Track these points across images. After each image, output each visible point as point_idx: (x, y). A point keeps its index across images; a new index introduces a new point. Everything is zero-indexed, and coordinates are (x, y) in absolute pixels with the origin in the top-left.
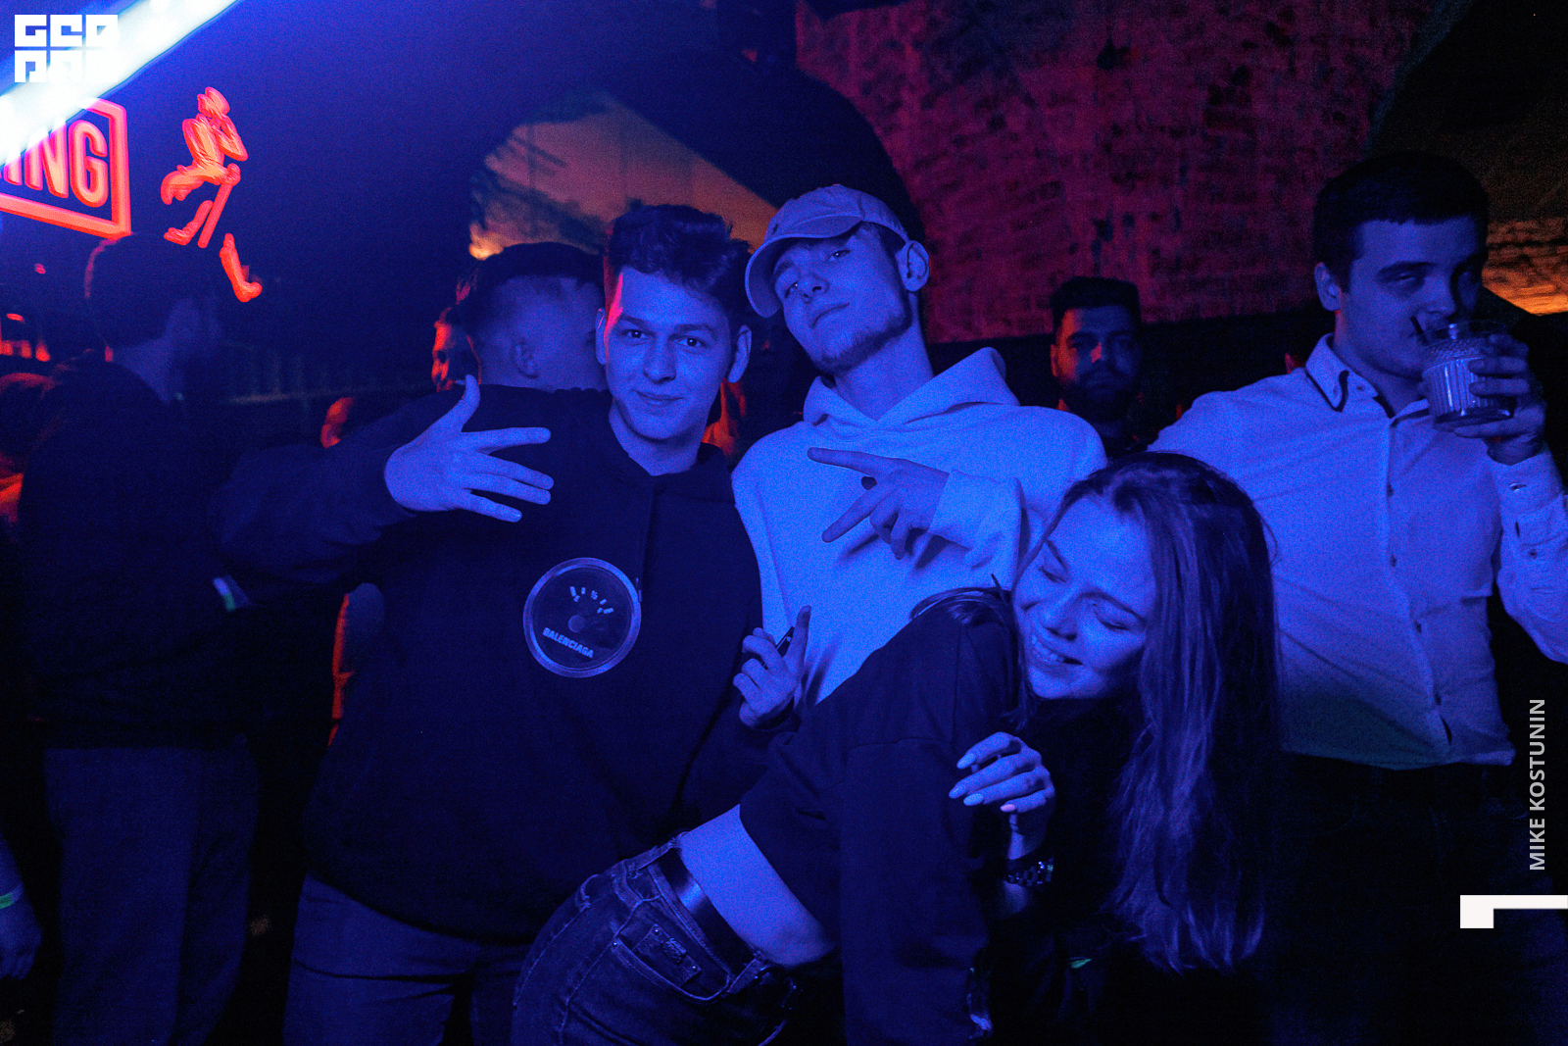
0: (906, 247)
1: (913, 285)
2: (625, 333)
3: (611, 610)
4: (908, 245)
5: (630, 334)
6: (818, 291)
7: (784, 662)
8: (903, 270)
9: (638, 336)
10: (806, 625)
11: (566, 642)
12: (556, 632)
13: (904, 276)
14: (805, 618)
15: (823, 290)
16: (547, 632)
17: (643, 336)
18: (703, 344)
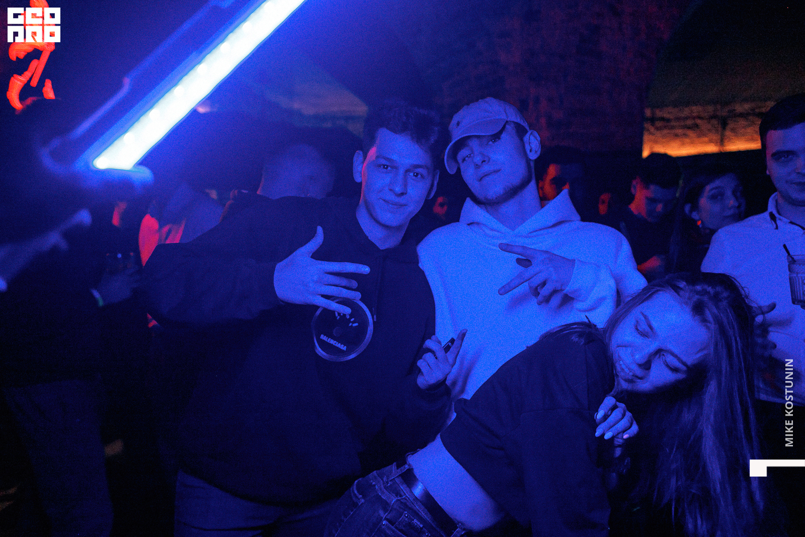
0: (528, 134)
1: (533, 156)
2: (380, 166)
3: (356, 324)
4: (530, 132)
5: (382, 167)
6: (484, 163)
7: (446, 356)
8: (528, 148)
9: (387, 168)
10: (462, 340)
11: (332, 342)
12: (327, 336)
13: (528, 152)
14: (463, 336)
15: (486, 162)
16: (323, 337)
17: (389, 168)
18: (422, 176)
